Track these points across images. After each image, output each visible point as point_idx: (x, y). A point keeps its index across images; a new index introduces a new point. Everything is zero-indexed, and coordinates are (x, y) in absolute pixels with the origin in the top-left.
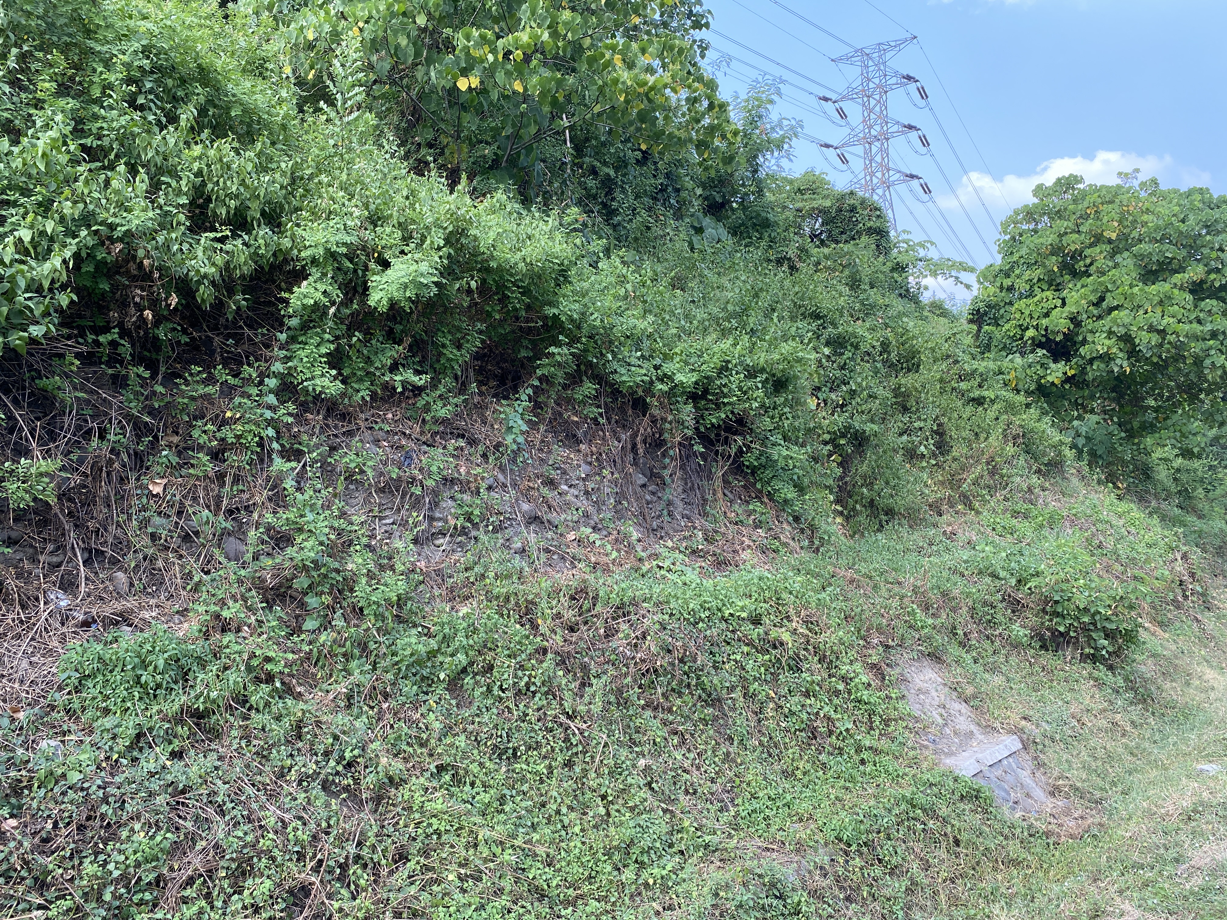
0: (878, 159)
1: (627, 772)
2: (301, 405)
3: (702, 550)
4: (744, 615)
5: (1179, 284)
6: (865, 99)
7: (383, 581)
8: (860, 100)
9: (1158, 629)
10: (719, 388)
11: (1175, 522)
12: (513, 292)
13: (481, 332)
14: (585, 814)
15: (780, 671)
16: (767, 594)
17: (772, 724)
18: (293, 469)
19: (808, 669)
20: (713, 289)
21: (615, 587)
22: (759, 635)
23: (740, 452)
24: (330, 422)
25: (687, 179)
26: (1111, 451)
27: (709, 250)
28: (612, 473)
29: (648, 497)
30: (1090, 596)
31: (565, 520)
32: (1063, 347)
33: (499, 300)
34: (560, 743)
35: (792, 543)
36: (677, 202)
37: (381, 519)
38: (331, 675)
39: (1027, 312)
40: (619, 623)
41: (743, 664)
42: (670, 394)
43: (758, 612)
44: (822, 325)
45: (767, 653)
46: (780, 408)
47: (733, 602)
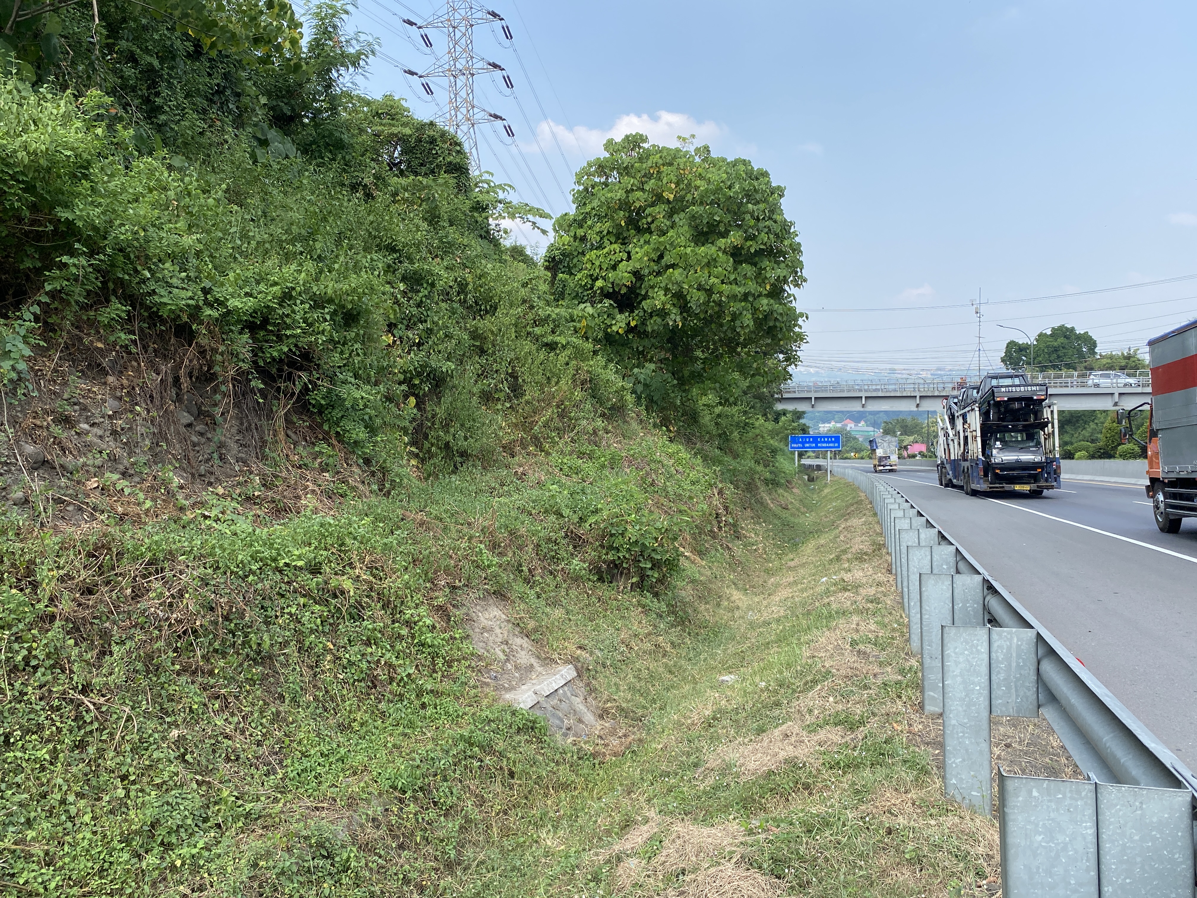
0: (463, 93)
1: (155, 746)
3: (258, 497)
4: (300, 563)
5: (723, 248)
6: (451, 29)
8: (446, 30)
9: (697, 558)
10: (281, 317)
11: (716, 461)
12: (11, 187)
14: (99, 799)
15: (340, 621)
16: (329, 541)
17: (328, 677)
19: (370, 617)
20: (276, 208)
21: (146, 540)
22: (318, 584)
23: (305, 390)
25: (249, 83)
26: (665, 397)
27: (276, 167)
28: (148, 411)
29: (195, 439)
30: (640, 529)
31: (85, 464)
32: (628, 299)
34: (70, 722)
35: (361, 486)
36: (237, 108)
39: (597, 263)
40: (150, 581)
41: (299, 617)
42: (221, 321)
43: (317, 560)
44: (398, 258)
45: (327, 603)
46: (350, 344)
47: (289, 551)
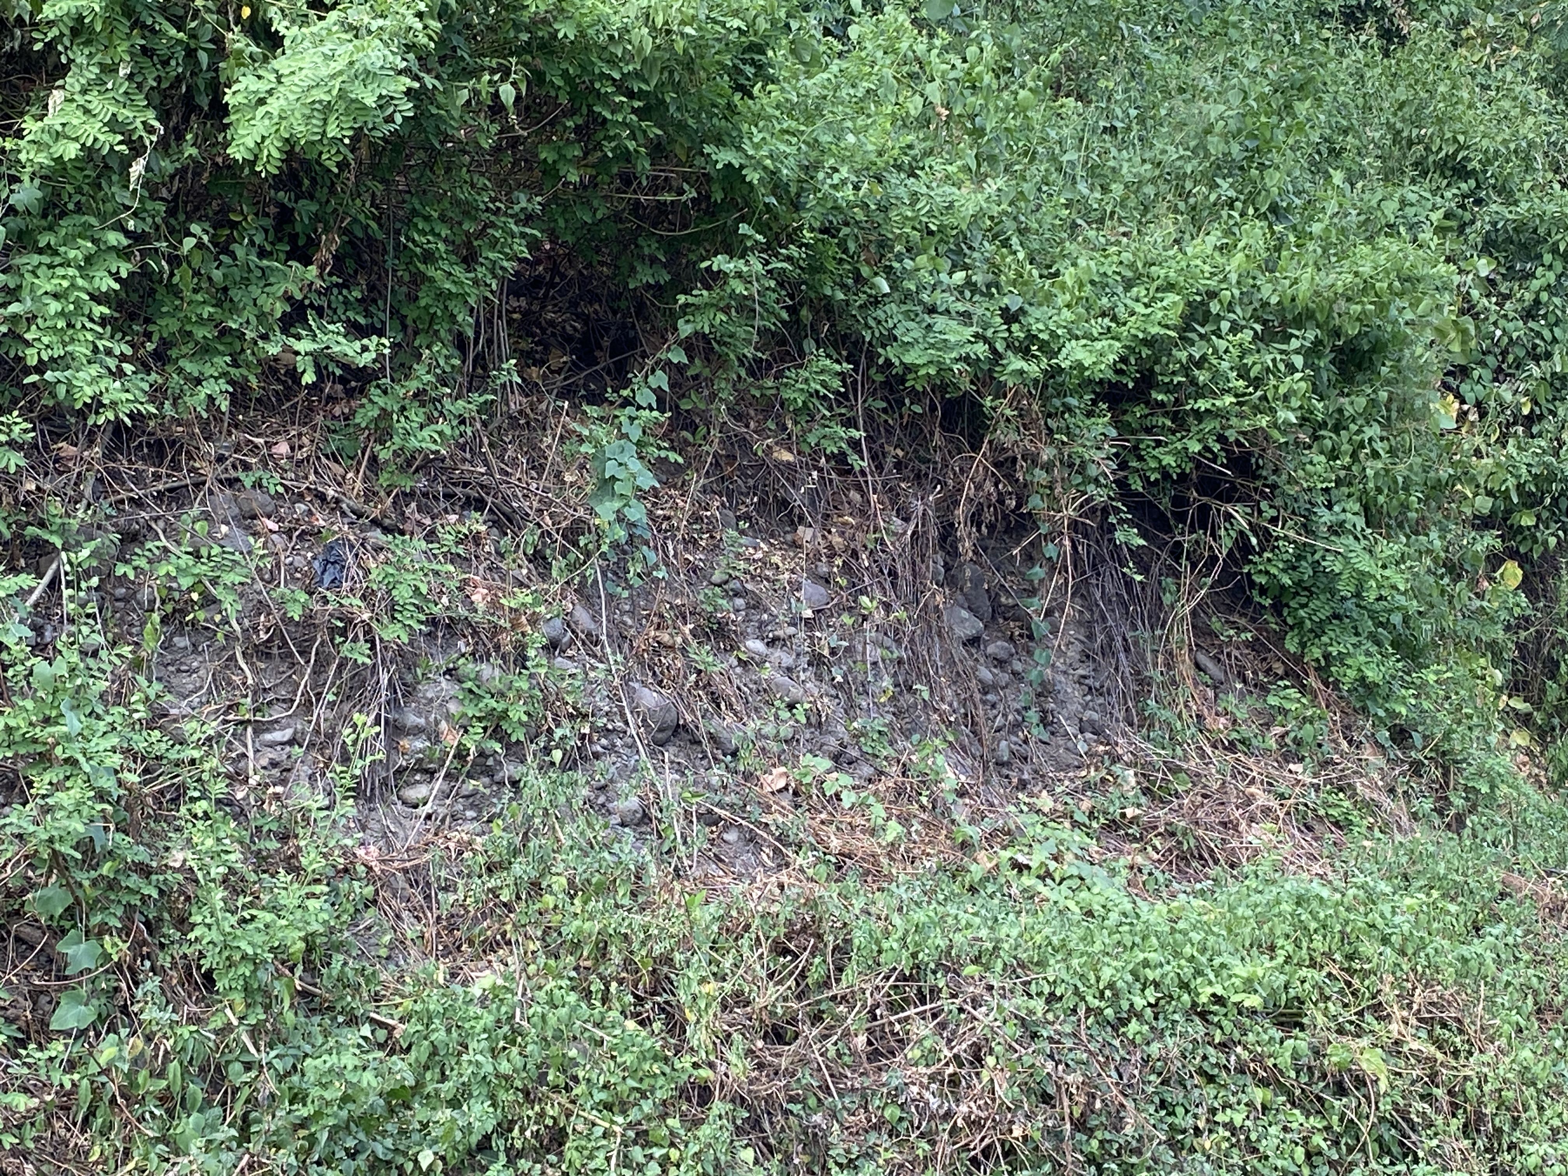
2: (44, 419)
3: (1135, 820)
4: (1253, 1001)
7: (265, 898)
10: (1185, 370)
12: (616, 108)
13: (528, 219)
15: (1357, 1156)
16: (1318, 943)
18: (23, 593)
19: (1432, 1153)
20: (1167, 94)
21: (896, 919)
22: (1296, 1055)
23: (1243, 547)
24: (123, 465)
28: (887, 607)
29: (985, 674)
31: (759, 735)
33: (577, 129)
35: (1387, 802)
37: (260, 728)
38: (127, 1153)
40: (907, 1019)
41: (1253, 1136)
42: (1045, 386)
43: (1292, 993)
44: (1472, 193)
45: (1319, 1106)
46: (1354, 427)
47: (1223, 966)
